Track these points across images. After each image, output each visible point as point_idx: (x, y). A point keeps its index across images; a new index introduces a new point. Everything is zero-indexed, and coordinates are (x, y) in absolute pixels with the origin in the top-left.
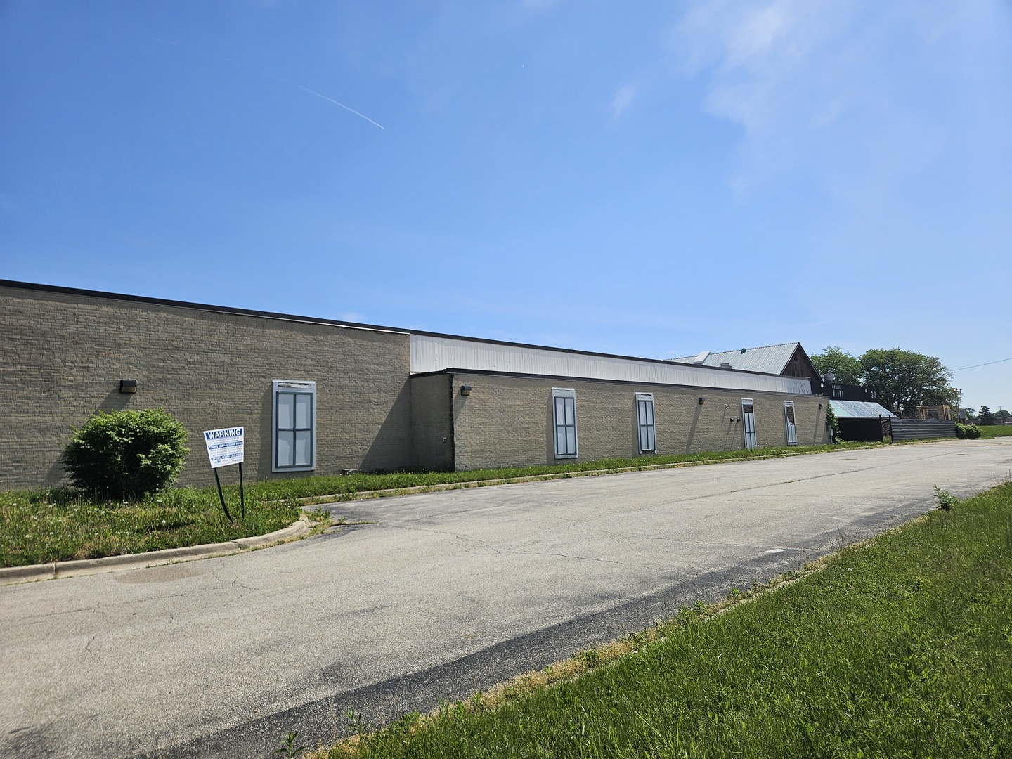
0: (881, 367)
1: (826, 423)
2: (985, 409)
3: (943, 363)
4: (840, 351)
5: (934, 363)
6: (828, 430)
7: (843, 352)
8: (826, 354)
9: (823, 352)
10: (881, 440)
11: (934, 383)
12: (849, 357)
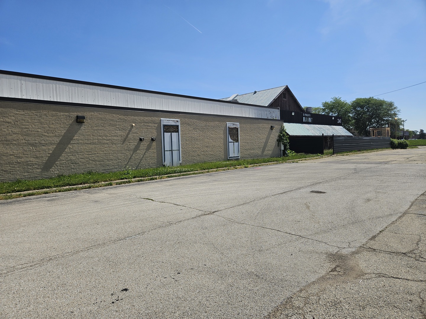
0: (362, 107)
1: (277, 140)
2: (422, 131)
3: (396, 105)
4: (341, 99)
5: (391, 105)
6: (279, 145)
7: (342, 100)
8: (333, 101)
9: (331, 100)
10: (322, 153)
11: (391, 116)
12: (345, 102)
